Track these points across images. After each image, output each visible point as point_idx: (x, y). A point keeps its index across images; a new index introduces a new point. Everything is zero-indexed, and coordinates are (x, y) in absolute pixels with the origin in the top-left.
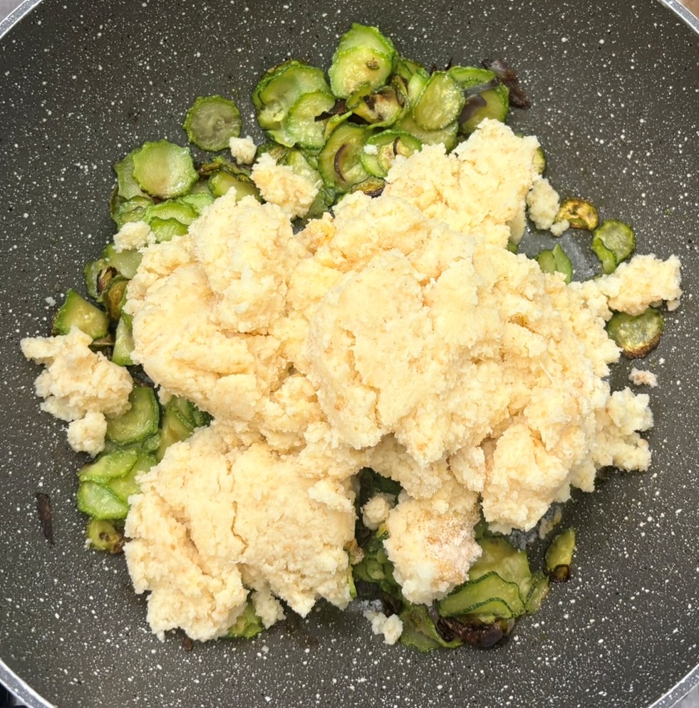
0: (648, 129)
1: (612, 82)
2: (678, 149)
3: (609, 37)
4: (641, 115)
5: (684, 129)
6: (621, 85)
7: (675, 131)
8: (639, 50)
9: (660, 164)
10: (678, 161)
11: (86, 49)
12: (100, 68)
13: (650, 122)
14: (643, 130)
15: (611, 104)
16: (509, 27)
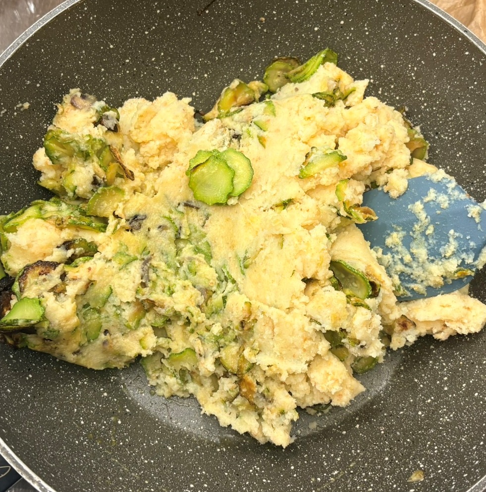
0: (388, 71)
1: (355, 47)
2: (411, 76)
3: (346, 18)
4: (381, 63)
5: (412, 62)
6: (362, 47)
7: (407, 66)
8: (369, 21)
9: (402, 90)
10: (413, 85)
11: (9, 126)
12: (21, 137)
13: (388, 66)
14: (384, 72)
15: (358, 61)
16: (277, 32)
